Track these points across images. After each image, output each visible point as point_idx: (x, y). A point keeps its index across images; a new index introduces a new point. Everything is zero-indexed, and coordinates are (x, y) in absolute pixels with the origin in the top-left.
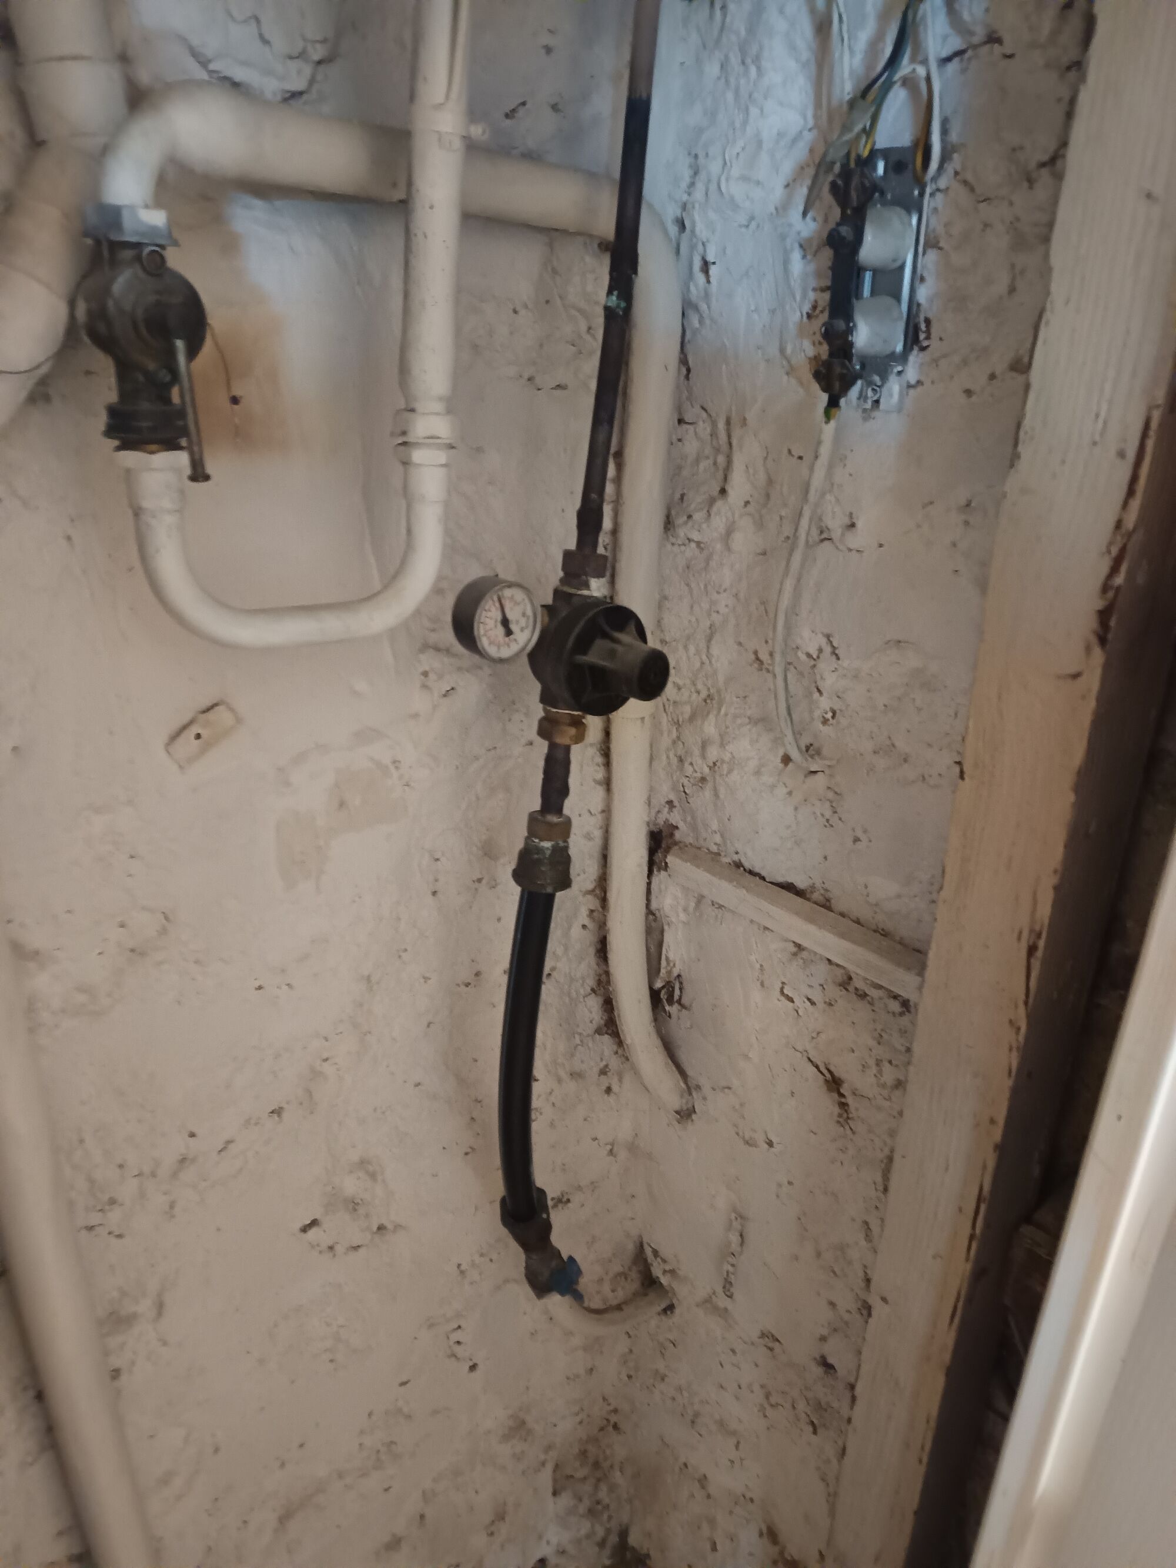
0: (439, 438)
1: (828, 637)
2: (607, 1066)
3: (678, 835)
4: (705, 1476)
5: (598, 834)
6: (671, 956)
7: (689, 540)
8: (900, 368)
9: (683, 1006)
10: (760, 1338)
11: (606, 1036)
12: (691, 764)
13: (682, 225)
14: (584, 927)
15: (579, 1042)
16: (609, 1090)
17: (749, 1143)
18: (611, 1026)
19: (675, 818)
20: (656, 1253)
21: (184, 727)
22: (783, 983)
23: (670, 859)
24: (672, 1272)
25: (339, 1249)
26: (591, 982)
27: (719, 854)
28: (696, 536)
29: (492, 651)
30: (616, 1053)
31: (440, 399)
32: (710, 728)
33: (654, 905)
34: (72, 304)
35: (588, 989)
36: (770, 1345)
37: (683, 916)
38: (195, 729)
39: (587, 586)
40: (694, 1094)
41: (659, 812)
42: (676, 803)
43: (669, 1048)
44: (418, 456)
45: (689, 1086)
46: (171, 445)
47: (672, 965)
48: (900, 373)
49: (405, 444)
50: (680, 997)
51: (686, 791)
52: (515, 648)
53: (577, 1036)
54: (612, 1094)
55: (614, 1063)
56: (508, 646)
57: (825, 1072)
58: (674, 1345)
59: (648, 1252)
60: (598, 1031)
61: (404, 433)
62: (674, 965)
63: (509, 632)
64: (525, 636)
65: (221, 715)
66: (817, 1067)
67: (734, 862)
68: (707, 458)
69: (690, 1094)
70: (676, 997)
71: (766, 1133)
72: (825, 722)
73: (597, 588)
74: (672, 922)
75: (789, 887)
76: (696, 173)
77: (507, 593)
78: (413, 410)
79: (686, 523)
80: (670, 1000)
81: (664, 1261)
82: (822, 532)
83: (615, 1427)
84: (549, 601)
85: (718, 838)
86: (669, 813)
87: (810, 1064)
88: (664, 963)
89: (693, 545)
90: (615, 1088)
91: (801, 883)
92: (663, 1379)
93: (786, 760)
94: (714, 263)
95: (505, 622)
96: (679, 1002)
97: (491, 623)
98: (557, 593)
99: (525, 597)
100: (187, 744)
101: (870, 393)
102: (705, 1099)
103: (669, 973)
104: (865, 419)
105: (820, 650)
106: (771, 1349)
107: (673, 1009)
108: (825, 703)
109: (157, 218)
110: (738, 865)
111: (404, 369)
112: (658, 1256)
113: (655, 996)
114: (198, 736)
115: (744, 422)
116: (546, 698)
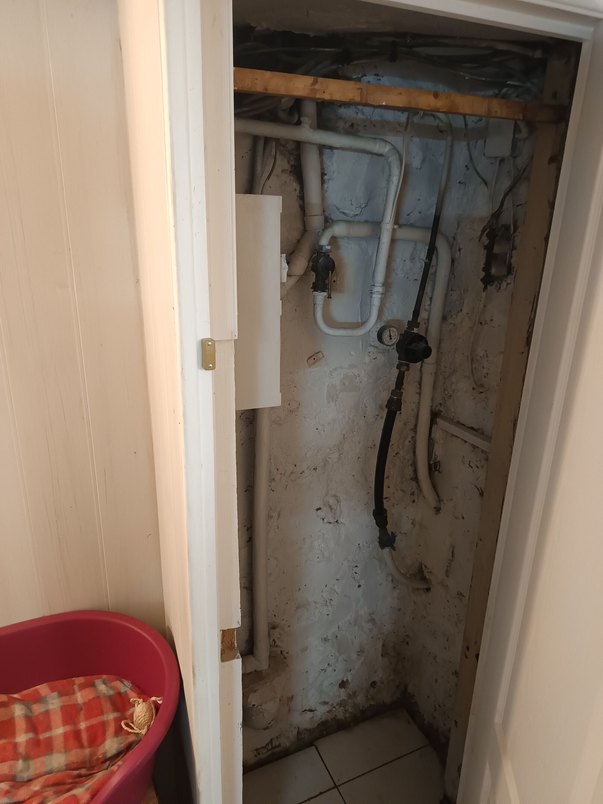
0: (379, 292)
1: (486, 351)
2: (414, 492)
3: (442, 414)
4: (436, 656)
5: (416, 410)
6: (437, 453)
7: (451, 323)
8: (505, 279)
9: (440, 472)
10: (457, 594)
11: (414, 482)
12: (447, 391)
13: (454, 238)
14: (410, 441)
15: (405, 480)
16: (414, 501)
17: (456, 518)
18: (416, 479)
19: (442, 409)
20: (426, 566)
21: (311, 357)
22: (470, 461)
23: (438, 420)
24: (430, 572)
25: (326, 520)
26: (411, 462)
27: (453, 419)
28: (453, 322)
29: (386, 343)
30: (417, 489)
31: (381, 283)
32: (453, 379)
33: (432, 436)
34: (309, 262)
35: (410, 464)
36: (460, 598)
37: (442, 441)
38: (314, 357)
39: (413, 330)
40: (441, 502)
41: (437, 406)
42: (442, 404)
43: (434, 486)
44: (374, 296)
45: (439, 499)
46: (324, 291)
47: (437, 456)
48: (506, 280)
49: (371, 293)
50: (439, 469)
51: (445, 399)
52: (392, 343)
53: (404, 478)
54: (415, 503)
55: (416, 492)
56: (390, 342)
57: (480, 490)
58: (429, 604)
59: (423, 566)
60: (412, 479)
61: (371, 291)
62: (438, 456)
63: (391, 339)
64: (395, 340)
65: (320, 355)
66: (478, 489)
67: (457, 421)
68: (459, 300)
69: (440, 502)
70: (438, 469)
71: (462, 514)
72: (485, 377)
73: (415, 330)
74: (438, 442)
75: (472, 428)
76: (459, 226)
77: (392, 329)
78: (374, 285)
79: (450, 318)
80: (435, 468)
81: (428, 569)
82: (485, 322)
83: (407, 643)
84: (403, 333)
85: (453, 414)
86: (440, 407)
87: (475, 488)
88: (434, 455)
89: (452, 325)
90: (416, 501)
91: (476, 427)
92: (425, 618)
93: (474, 389)
94: (462, 249)
95: (390, 336)
96: (439, 471)
97: (386, 336)
98: (405, 331)
99: (396, 330)
100: (312, 360)
101: (498, 285)
102: (444, 504)
103: (436, 459)
104: (497, 292)
105: (484, 355)
106: (461, 600)
107: (436, 473)
108: (485, 371)
109: (329, 247)
110: (458, 422)
111: (373, 277)
112: (426, 567)
113: (430, 466)
114: (314, 359)
115: (468, 291)
116: (399, 358)
